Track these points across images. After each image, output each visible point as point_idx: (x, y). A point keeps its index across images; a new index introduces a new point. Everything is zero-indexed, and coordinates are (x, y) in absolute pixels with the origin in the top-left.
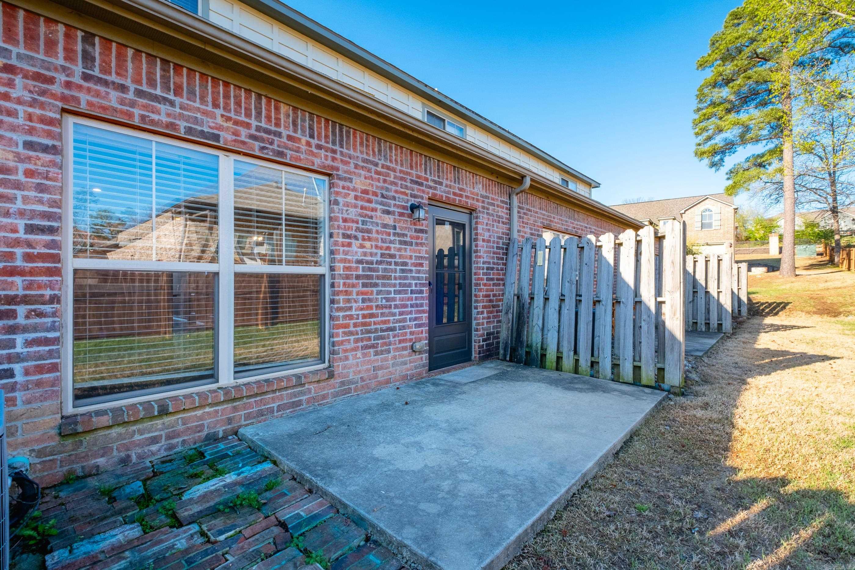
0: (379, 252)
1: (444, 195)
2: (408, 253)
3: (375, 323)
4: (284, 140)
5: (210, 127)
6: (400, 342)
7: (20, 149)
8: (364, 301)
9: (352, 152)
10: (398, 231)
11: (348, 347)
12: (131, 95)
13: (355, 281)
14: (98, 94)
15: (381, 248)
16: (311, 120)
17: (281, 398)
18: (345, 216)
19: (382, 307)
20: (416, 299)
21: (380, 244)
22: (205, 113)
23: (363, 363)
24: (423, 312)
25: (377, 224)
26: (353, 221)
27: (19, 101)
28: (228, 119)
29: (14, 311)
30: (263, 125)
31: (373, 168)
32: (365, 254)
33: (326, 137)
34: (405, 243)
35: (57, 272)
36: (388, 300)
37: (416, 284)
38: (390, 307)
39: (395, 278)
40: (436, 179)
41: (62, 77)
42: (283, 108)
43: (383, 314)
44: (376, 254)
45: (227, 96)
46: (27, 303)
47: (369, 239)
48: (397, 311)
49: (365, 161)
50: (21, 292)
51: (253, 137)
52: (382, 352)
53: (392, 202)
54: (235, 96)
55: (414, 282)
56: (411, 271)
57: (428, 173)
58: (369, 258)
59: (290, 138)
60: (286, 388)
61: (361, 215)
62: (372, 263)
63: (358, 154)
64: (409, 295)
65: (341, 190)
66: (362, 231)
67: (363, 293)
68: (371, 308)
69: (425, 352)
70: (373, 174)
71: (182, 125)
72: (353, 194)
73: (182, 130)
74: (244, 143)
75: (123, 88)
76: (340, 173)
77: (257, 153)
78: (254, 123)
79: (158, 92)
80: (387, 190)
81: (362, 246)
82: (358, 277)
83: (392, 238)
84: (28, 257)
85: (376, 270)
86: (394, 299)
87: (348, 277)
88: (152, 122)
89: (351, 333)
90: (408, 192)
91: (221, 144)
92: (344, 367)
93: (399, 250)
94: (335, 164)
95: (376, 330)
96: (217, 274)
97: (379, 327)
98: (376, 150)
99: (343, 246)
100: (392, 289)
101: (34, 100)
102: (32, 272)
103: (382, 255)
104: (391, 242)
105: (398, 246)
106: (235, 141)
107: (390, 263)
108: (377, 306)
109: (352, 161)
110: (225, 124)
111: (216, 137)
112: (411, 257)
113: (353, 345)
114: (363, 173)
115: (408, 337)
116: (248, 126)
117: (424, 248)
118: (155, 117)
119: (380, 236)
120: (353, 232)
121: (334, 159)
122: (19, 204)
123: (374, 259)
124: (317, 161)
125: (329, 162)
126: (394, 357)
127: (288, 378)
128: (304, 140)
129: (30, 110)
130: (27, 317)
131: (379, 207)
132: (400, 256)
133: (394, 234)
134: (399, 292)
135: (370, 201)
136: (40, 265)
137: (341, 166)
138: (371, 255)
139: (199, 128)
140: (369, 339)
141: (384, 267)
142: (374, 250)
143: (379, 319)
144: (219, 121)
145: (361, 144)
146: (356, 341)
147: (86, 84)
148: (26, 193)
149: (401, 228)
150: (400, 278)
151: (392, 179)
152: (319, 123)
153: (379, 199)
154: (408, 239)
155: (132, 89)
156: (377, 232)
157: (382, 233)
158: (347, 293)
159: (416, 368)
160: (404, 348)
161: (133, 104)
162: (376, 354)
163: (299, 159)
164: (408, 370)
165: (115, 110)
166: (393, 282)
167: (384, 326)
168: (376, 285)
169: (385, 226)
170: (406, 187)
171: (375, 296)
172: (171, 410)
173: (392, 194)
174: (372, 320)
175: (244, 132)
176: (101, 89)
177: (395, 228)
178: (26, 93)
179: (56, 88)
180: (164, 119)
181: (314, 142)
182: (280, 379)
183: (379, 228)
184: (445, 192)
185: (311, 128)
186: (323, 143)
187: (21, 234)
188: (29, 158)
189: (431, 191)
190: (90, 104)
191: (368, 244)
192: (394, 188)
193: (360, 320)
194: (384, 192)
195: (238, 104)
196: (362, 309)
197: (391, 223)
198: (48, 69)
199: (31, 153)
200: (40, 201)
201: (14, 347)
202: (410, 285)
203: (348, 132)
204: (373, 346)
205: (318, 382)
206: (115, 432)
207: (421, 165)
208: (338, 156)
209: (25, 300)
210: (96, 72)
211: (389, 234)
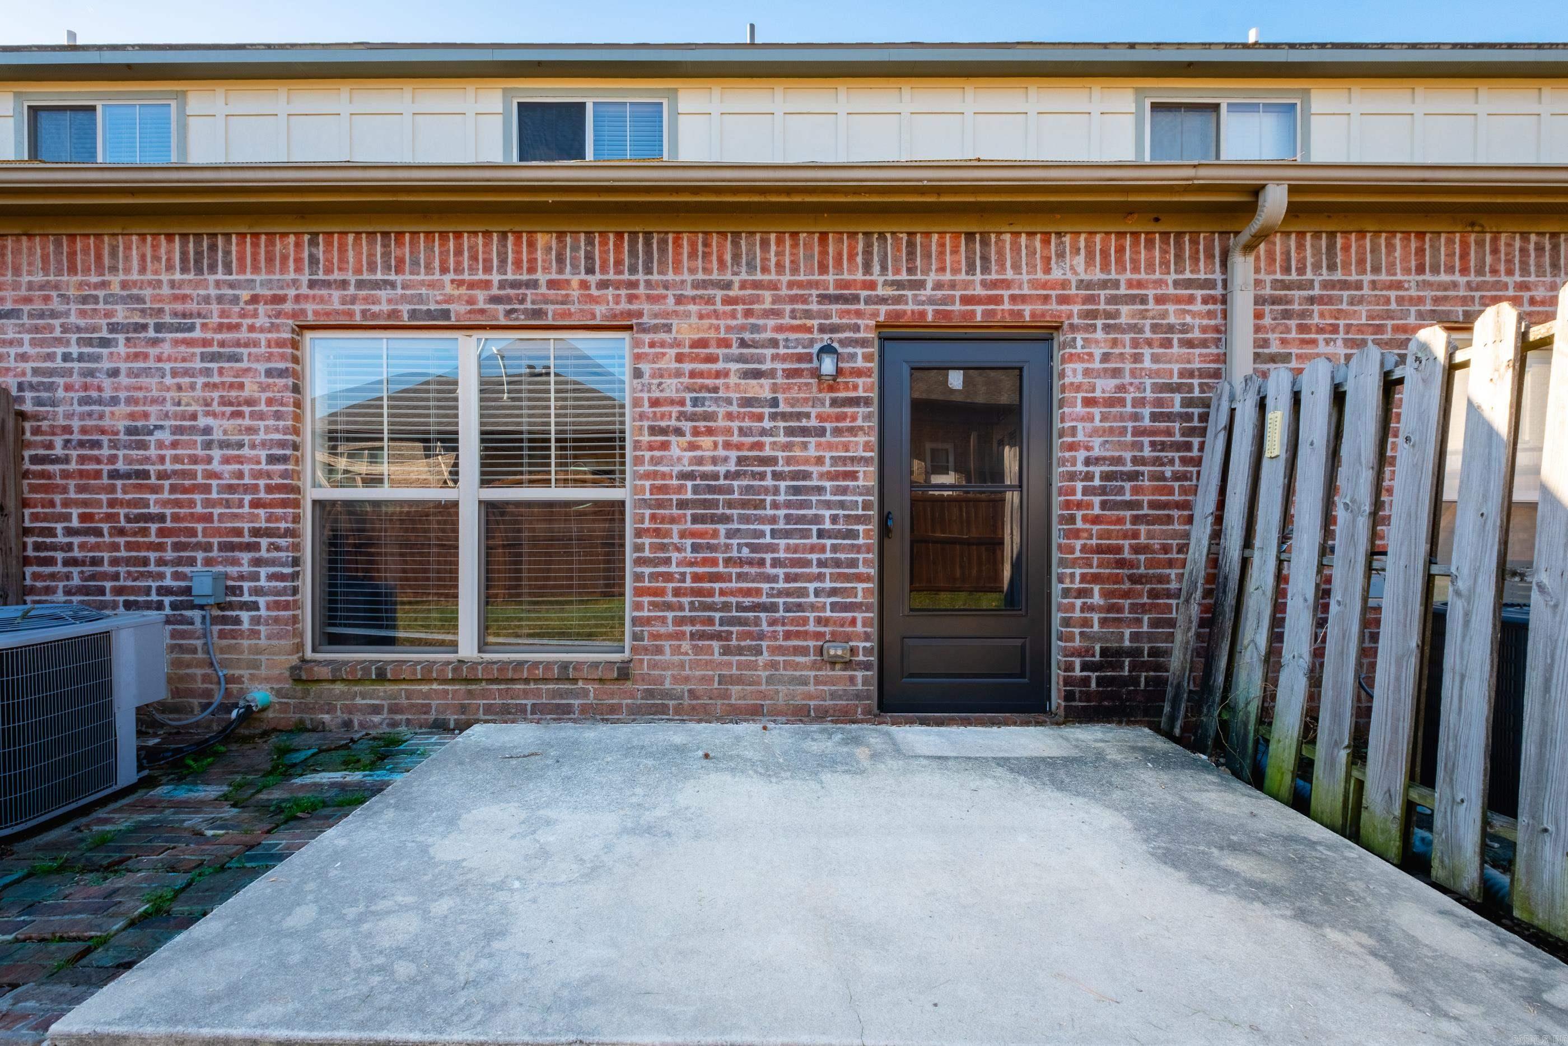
0: (733, 454)
1: (930, 309)
2: (812, 452)
3: (722, 593)
4: (543, 290)
5: (437, 302)
6: (788, 635)
7: (263, 379)
8: (695, 548)
9: (670, 276)
10: (783, 408)
11: (663, 630)
12: (352, 290)
13: (675, 511)
14: (322, 300)
15: (739, 447)
16: (590, 242)
17: (537, 694)
18: (656, 394)
19: (741, 562)
20: (835, 548)
21: (736, 438)
22: (431, 285)
23: (695, 665)
24: (859, 578)
25: (729, 401)
26: (672, 402)
27: (262, 330)
28: (460, 283)
29: (259, 543)
30: (510, 276)
31: (719, 294)
32: (700, 461)
33: (618, 263)
34: (805, 432)
35: (296, 504)
36: (754, 548)
37: (834, 518)
38: (762, 563)
39: (775, 505)
40: (904, 276)
41: (292, 292)
42: (541, 240)
43: (740, 577)
44: (726, 459)
45: (459, 252)
46: (269, 536)
47: (710, 432)
48: (780, 572)
49: (696, 285)
50: (264, 525)
51: (495, 300)
52: (740, 651)
53: (769, 352)
54: (470, 248)
55: (827, 513)
56: (820, 490)
57: (876, 268)
58: (708, 468)
59: (552, 284)
60: (545, 680)
61: (689, 389)
62: (715, 476)
63: (687, 276)
64: (814, 540)
65: (647, 350)
66: (693, 417)
67: (693, 534)
68: (714, 562)
69: (866, 666)
70: (719, 307)
71: (405, 308)
72: (672, 352)
73: (406, 316)
74: (482, 311)
75: (344, 284)
76: (645, 319)
77: (503, 322)
78: (495, 277)
79: (379, 276)
80: (755, 329)
81: (692, 447)
82: (682, 504)
83: (767, 424)
84: (269, 489)
85: (730, 490)
86: (772, 548)
87: (660, 504)
88: (375, 316)
89: (669, 607)
90: (815, 323)
91: (453, 322)
92: (654, 665)
93: (788, 447)
94: (634, 307)
95: (726, 607)
97: (733, 600)
98: (728, 257)
99: (651, 448)
100: (767, 528)
101: (272, 324)
102: (271, 504)
103: (740, 461)
104: (764, 432)
105: (782, 439)
106: (470, 312)
107: (762, 476)
108: (728, 561)
109: (670, 293)
110: (456, 293)
111: (446, 314)
112: (820, 461)
113: (671, 628)
114: (693, 308)
115: (811, 627)
116: (487, 284)
117: (861, 439)
118: (375, 308)
119: (735, 425)
120: (673, 423)
121: (631, 298)
122: (262, 436)
123: (722, 469)
124: (600, 310)
125: (624, 306)
126: (773, 665)
127: (548, 665)
128: (575, 280)
129: (269, 336)
130: (268, 550)
131: (734, 366)
132: (789, 461)
133: (773, 417)
134: (787, 534)
135: (711, 359)
136: (277, 496)
137: (646, 307)
138: (714, 461)
139: (424, 308)
140: (710, 621)
141: (745, 483)
142: (721, 452)
143: (733, 585)
144: (449, 289)
145: (693, 255)
146: (679, 621)
147: (311, 292)
148: (267, 423)
149: (793, 402)
150: (788, 505)
151: (767, 305)
152: (604, 243)
153: (735, 350)
154: (813, 423)
155: (353, 282)
156: (730, 416)
157: (741, 417)
158: (657, 533)
159: (833, 695)
160: (804, 651)
161: (353, 300)
162: (726, 651)
163: (569, 314)
164: (811, 697)
165: (337, 312)
166: (770, 512)
167: (747, 601)
168: (726, 519)
169: (747, 402)
170: (808, 314)
171: (722, 540)
172: (389, 676)
173: (769, 335)
174: (717, 586)
175: (481, 295)
176: (324, 292)
177: (774, 403)
178: (267, 320)
179: (288, 306)
180: (385, 307)
181: (593, 279)
182: (536, 664)
183: (734, 408)
184: (931, 301)
185: (589, 257)
186: (611, 276)
187: (264, 466)
188: (268, 386)
189: (883, 309)
190: (316, 313)
191: (706, 441)
192: (771, 323)
193: (688, 583)
194: (747, 336)
195: (474, 258)
196: (691, 564)
197: (767, 394)
198: (282, 288)
199: (270, 381)
200: (277, 430)
201: (258, 580)
202: (817, 519)
203: (662, 243)
204: (717, 636)
205: (601, 680)
206: (339, 688)
207: (852, 257)
208: (642, 290)
209: (268, 533)
210: (321, 276)
211: (760, 418)
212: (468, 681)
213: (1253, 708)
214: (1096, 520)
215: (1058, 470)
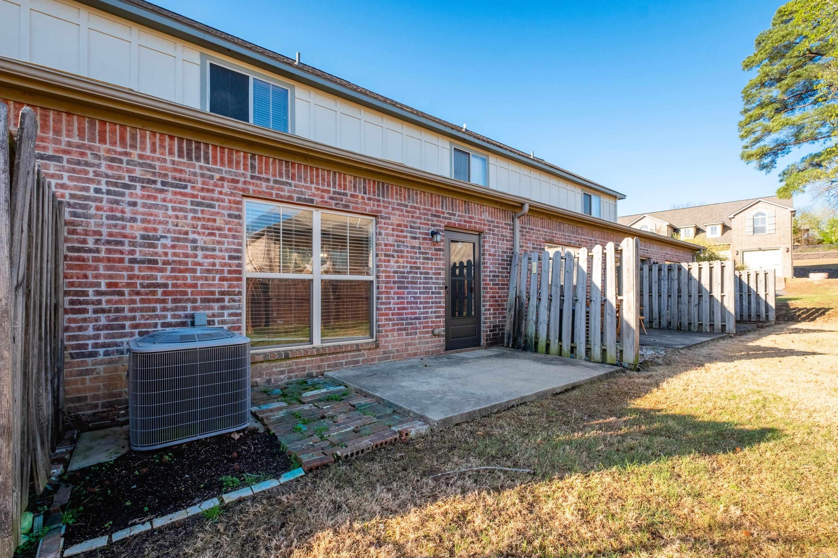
0: (409, 265)
1: (457, 222)
2: (430, 266)
3: (406, 314)
4: (349, 197)
5: (309, 195)
6: (424, 327)
7: (226, 218)
8: (398, 298)
9: (390, 200)
10: (422, 250)
11: (388, 328)
12: (271, 184)
13: (392, 285)
14: (257, 186)
15: (410, 263)
16: (365, 182)
17: (347, 357)
18: (386, 242)
19: (411, 303)
20: (436, 298)
21: (409, 260)
22: (307, 188)
23: (398, 340)
24: (441, 307)
25: (407, 247)
26: (391, 245)
27: (226, 194)
28: (318, 189)
29: (224, 299)
30: (337, 190)
31: (405, 209)
32: (399, 267)
33: (374, 192)
34: (427, 259)
35: (240, 279)
36: (415, 298)
37: (435, 288)
38: (417, 303)
39: (420, 283)
40: (451, 211)
41: (242, 179)
42: (348, 178)
43: (411, 308)
44: (407, 267)
45: (317, 176)
46: (229, 295)
47: (402, 257)
48: (422, 306)
49: (399, 204)
50: (226, 289)
51: (332, 198)
52: (411, 334)
53: (418, 231)
54: (322, 176)
55: (434, 286)
56: (432, 278)
57: (444, 208)
58: (402, 270)
59: (352, 196)
60: (350, 351)
61: (396, 241)
62: (404, 273)
63: (395, 201)
64: (430, 295)
65: (383, 225)
66: (397, 251)
67: (398, 293)
68: (403, 303)
69: (443, 336)
70: (404, 213)
71: (295, 196)
72: (391, 227)
73: (295, 199)
74: (326, 202)
75: (268, 180)
76: (382, 214)
77: (334, 207)
78: (332, 189)
79: (284, 179)
80: (414, 222)
81: (397, 262)
82: (394, 282)
83: (418, 255)
84: (230, 272)
85: (408, 278)
86: (419, 298)
87: (388, 282)
88: (282, 197)
89: (390, 320)
90: (430, 223)
91: (315, 204)
92: (386, 342)
93: (423, 263)
94: (379, 209)
95: (407, 319)
96: (312, 280)
97: (409, 316)
98: (407, 196)
99: (385, 262)
100: (418, 291)
101: (232, 192)
102: (231, 279)
103: (411, 267)
104: (417, 258)
105: (422, 261)
106: (322, 201)
107: (417, 273)
108: (408, 303)
109: (390, 206)
110: (317, 193)
111: (312, 201)
112: (431, 269)
113: (391, 328)
114: (397, 212)
115: (430, 324)
116: (329, 192)
117: (442, 262)
118: (282, 193)
119: (409, 255)
120: (391, 253)
121: (378, 206)
122: (226, 246)
123: (406, 270)
124: (368, 208)
125: (376, 208)
126: (420, 338)
127: (352, 345)
128: (360, 195)
129: (230, 198)
130: (229, 302)
131: (409, 235)
132: (424, 268)
133: (420, 253)
134: (423, 293)
135: (402, 231)
136: (234, 275)
137: (383, 210)
138: (404, 267)
139: (304, 197)
140: (402, 324)
141: (412, 275)
142: (405, 264)
143: (409, 311)
144: (314, 191)
145: (397, 193)
146: (394, 325)
147: (252, 181)
148: (228, 240)
149: (424, 249)
150: (424, 283)
151: (417, 215)
152: (369, 184)
153: (409, 229)
154: (430, 256)
155: (272, 180)
156: (408, 252)
157: (411, 252)
158: (387, 293)
159: (436, 347)
160: (427, 332)
161: (272, 188)
162: (407, 334)
163: (357, 208)
164: (429, 348)
165: (264, 192)
166: (419, 285)
167: (413, 316)
168: (407, 288)
169: (413, 247)
170: (428, 220)
171: (406, 295)
173: (418, 225)
174: (404, 311)
175: (326, 195)
176: (258, 182)
177: (420, 248)
178: (229, 190)
179: (240, 185)
180: (287, 194)
181: (366, 196)
182: (347, 346)
183: (409, 249)
184: (457, 220)
185: (365, 188)
186: (372, 196)
187: (227, 261)
188: (230, 222)
189: (446, 221)
190: (254, 191)
191: (401, 260)
192: (419, 221)
193: (396, 311)
194: (412, 224)
195: (323, 180)
196: (397, 304)
197: (417, 245)
198: (237, 176)
199: (230, 219)
200: (234, 244)
201: (224, 316)
202: (431, 288)
203: (388, 187)
204: (405, 329)
205: (369, 349)
207: (439, 203)
208: (381, 203)
209: (228, 293)
210: (256, 174)
211: (416, 253)
212: (322, 355)
213: (533, 335)
214: (491, 289)
215: (482, 274)
